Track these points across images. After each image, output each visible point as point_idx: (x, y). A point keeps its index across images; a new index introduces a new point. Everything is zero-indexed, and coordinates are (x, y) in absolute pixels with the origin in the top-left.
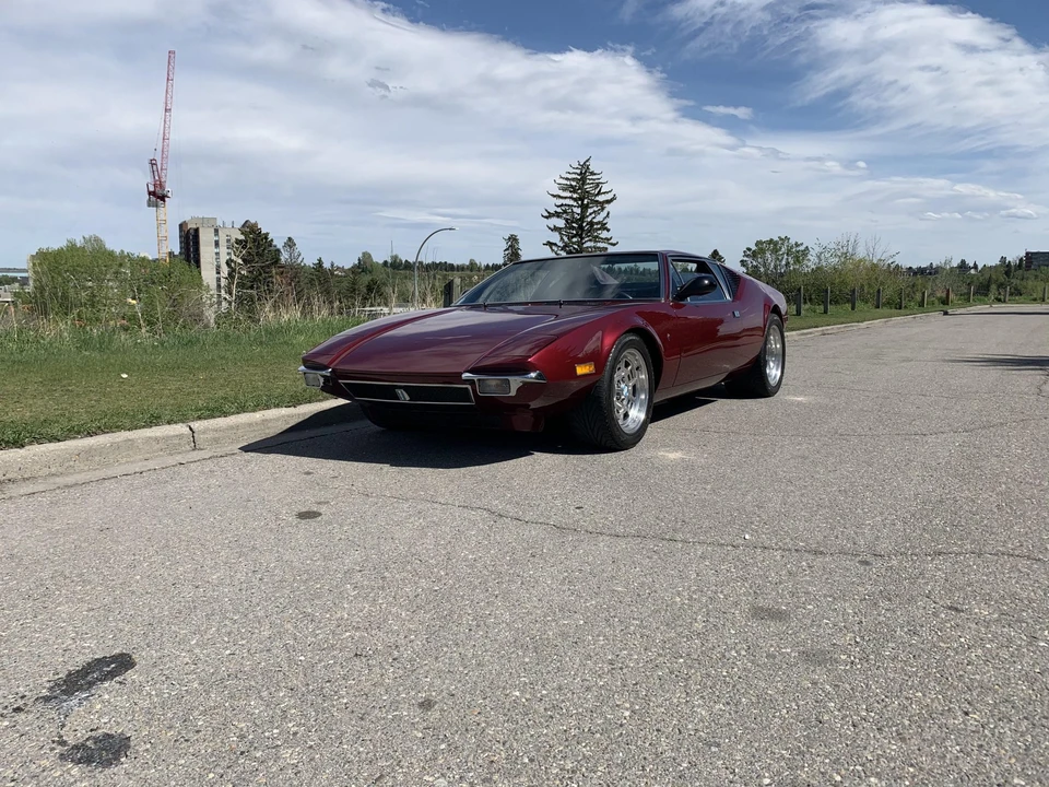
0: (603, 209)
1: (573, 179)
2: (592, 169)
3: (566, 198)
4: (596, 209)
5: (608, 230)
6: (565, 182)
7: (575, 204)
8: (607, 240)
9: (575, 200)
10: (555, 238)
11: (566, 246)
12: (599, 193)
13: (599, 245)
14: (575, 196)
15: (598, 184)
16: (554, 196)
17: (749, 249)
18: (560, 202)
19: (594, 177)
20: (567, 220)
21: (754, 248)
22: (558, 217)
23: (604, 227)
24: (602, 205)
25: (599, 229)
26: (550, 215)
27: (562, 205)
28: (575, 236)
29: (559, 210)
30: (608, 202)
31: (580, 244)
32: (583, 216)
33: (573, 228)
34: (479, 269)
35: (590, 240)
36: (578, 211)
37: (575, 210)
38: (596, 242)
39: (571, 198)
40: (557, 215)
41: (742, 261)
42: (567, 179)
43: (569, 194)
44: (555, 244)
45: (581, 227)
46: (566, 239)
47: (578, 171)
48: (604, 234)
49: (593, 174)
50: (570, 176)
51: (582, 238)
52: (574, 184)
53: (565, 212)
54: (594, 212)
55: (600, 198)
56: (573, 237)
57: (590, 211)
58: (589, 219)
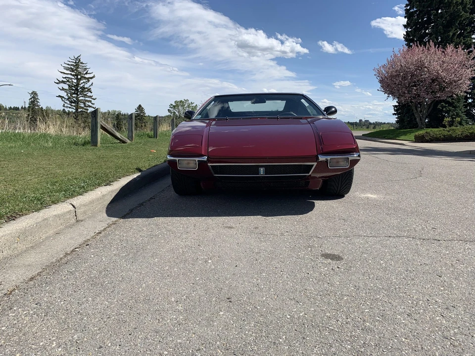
0: (89, 81)
1: (72, 65)
2: (81, 61)
3: (68, 74)
4: (84, 81)
5: (91, 93)
6: (68, 66)
7: (73, 77)
8: (91, 97)
9: (73, 75)
10: (64, 94)
11: (69, 98)
12: (86, 73)
13: (86, 99)
14: (73, 73)
15: (86, 69)
16: (61, 72)
17: (172, 105)
18: (65, 76)
19: (83, 65)
20: (69, 85)
21: (174, 104)
22: (64, 83)
23: (89, 90)
24: (88, 79)
25: (87, 91)
26: (60, 82)
27: (66, 78)
28: (74, 93)
29: (65, 80)
30: (91, 78)
31: (77, 98)
32: (78, 84)
33: (73, 90)
34: (6, 109)
35: (82, 96)
36: (75, 81)
37: (73, 80)
38: (85, 97)
39: (71, 74)
40: (63, 82)
41: (169, 110)
42: (68, 64)
43: (69, 72)
44: (63, 97)
45: (77, 89)
46: (69, 95)
47: (74, 61)
48: (89, 94)
49: (82, 63)
50: (70, 63)
51: (78, 95)
52: (72, 67)
53: (68, 81)
54: (84, 82)
55: (87, 76)
56: (73, 94)
57: (82, 82)
58: (81, 86)
